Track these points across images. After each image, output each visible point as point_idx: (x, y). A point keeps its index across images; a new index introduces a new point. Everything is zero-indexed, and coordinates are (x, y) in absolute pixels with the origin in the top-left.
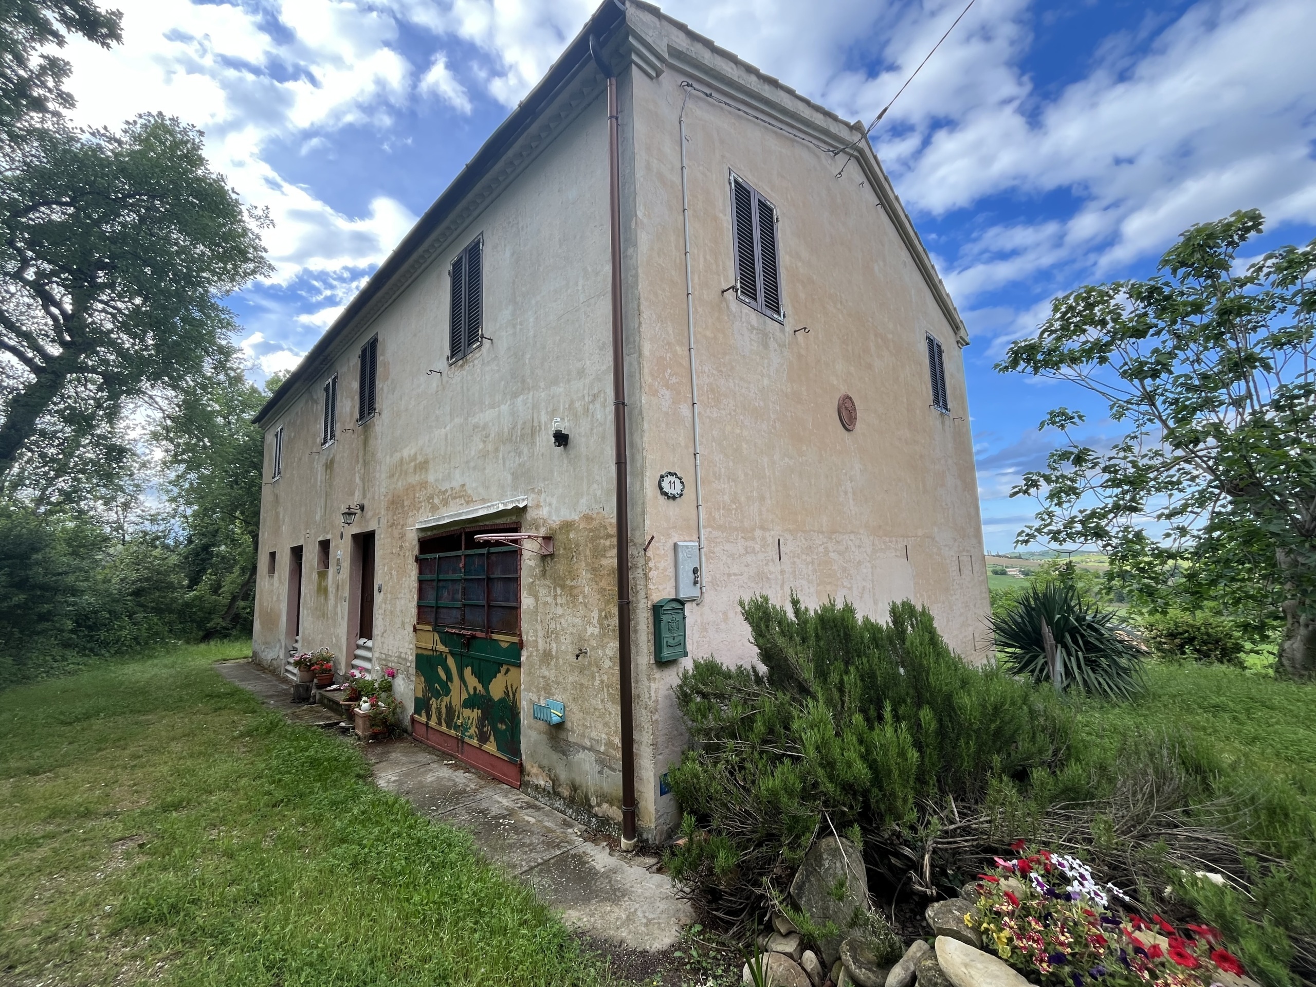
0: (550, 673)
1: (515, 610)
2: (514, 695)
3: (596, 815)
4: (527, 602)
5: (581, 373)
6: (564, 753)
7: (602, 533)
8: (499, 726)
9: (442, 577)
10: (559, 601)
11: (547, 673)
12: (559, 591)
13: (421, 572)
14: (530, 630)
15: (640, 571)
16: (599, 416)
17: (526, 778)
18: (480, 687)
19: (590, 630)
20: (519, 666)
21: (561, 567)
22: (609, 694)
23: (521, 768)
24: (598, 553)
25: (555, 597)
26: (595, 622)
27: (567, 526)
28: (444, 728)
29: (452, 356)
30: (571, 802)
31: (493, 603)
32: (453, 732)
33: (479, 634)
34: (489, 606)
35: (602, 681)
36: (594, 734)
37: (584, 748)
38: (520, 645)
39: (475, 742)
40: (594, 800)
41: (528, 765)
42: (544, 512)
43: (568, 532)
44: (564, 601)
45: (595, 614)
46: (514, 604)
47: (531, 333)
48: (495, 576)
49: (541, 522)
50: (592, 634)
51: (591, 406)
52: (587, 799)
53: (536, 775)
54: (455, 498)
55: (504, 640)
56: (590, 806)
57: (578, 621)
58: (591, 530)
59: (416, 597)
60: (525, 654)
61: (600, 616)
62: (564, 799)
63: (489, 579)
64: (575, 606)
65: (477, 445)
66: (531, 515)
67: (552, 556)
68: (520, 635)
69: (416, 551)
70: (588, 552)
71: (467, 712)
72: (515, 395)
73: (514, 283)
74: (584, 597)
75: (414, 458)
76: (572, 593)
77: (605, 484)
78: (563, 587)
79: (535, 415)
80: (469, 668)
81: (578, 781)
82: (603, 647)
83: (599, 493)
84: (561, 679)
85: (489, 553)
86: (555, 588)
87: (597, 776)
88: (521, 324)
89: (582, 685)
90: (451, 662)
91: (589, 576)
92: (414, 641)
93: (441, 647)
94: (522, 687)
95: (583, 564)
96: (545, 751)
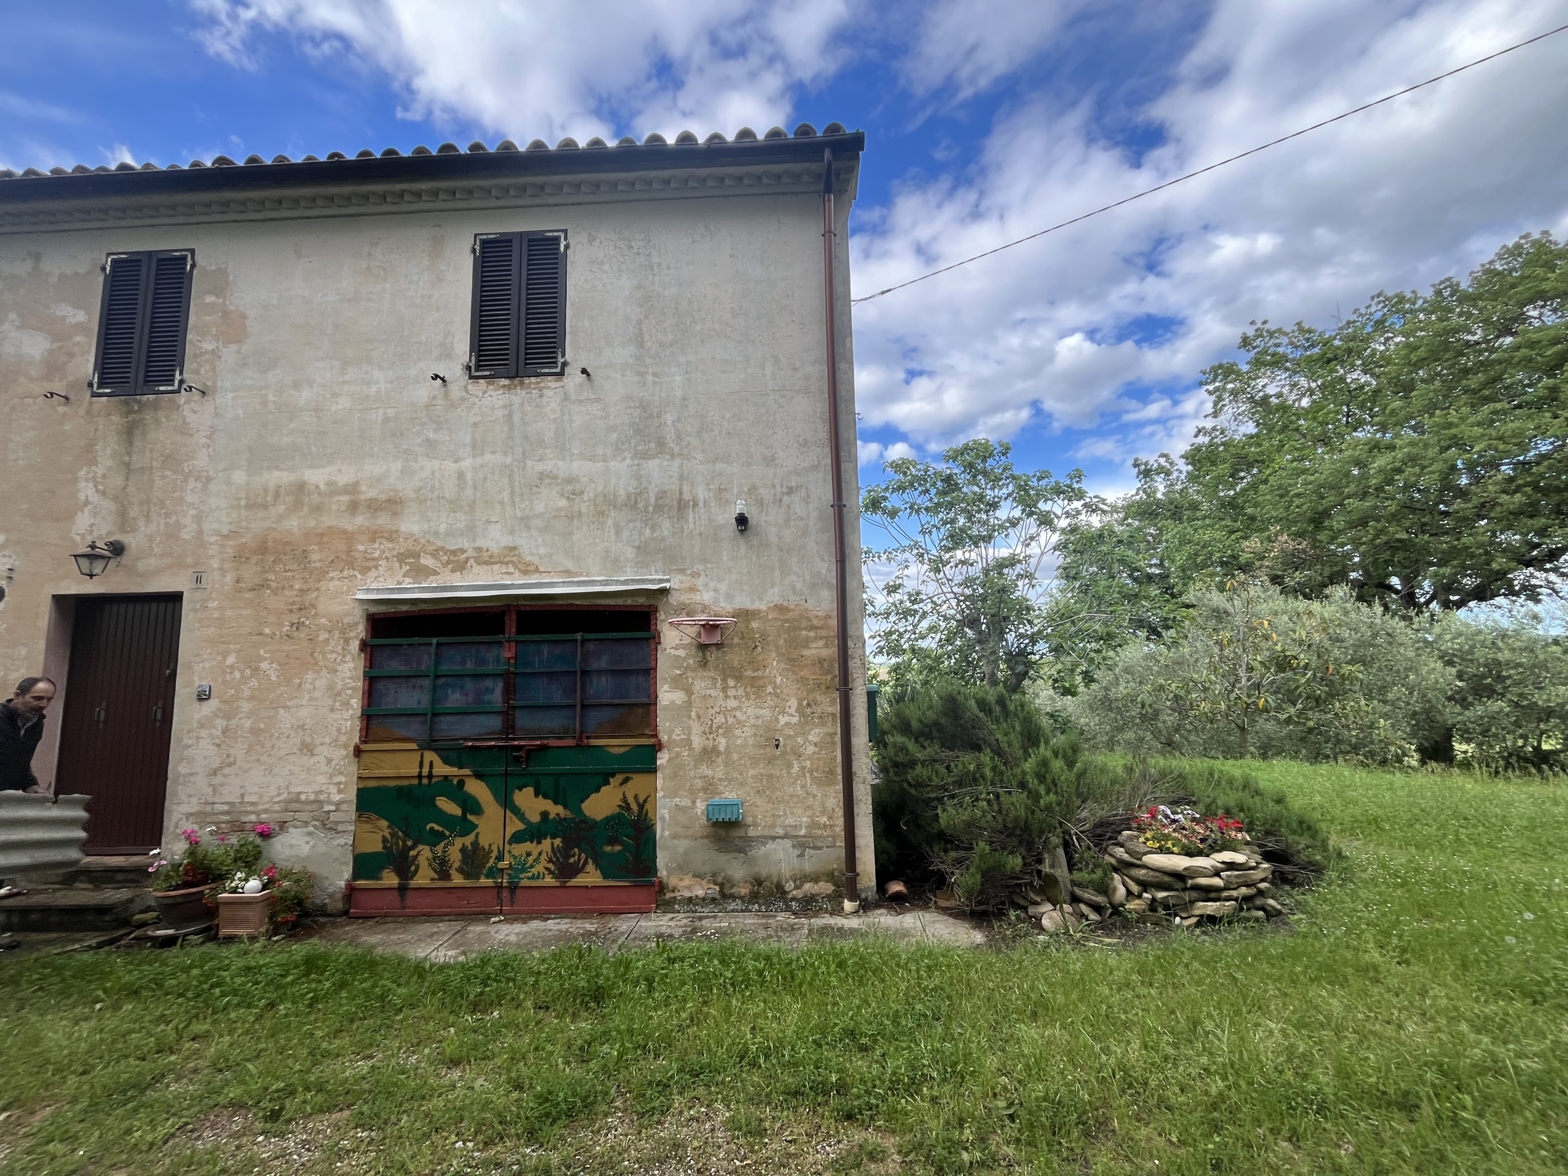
0: (718, 772)
1: (649, 705)
2: (641, 806)
3: (793, 899)
4: (667, 696)
5: (770, 461)
6: (741, 851)
7: (804, 623)
8: (608, 849)
9: (444, 668)
10: (731, 692)
11: (709, 772)
12: (731, 682)
13: (371, 663)
14: (667, 727)
15: (857, 661)
16: (798, 508)
17: (669, 895)
18: (556, 810)
19: (783, 720)
20: (654, 771)
21: (735, 657)
22: (813, 778)
23: (662, 888)
24: (796, 644)
25: (724, 689)
26: (792, 711)
27: (745, 615)
28: (458, 880)
29: (478, 367)
30: (754, 897)
31: (587, 702)
32: (484, 881)
33: (552, 743)
34: (583, 706)
35: (803, 768)
36: (790, 821)
37: (774, 838)
38: (657, 747)
39: (549, 881)
40: (789, 886)
41: (673, 881)
42: (707, 597)
43: (748, 621)
44: (741, 692)
45: (793, 703)
46: (645, 700)
47: (679, 393)
48: (595, 666)
49: (699, 608)
50: (787, 724)
51: (786, 498)
52: (780, 887)
53: (689, 888)
54: (487, 563)
55: (617, 745)
56: (785, 893)
57: (766, 712)
58: (787, 621)
59: (356, 704)
60: (662, 759)
61: (800, 704)
62: (742, 898)
63: (584, 673)
64: (758, 697)
65: (548, 500)
66: (674, 599)
67: (719, 646)
68: (655, 736)
69: (361, 630)
70: (781, 642)
71: (520, 849)
72: (645, 456)
73: (640, 322)
74: (775, 688)
75: (353, 488)
76: (756, 687)
77: (808, 578)
78: (738, 678)
79: (686, 488)
80: (529, 791)
81: (764, 872)
82: (804, 734)
83: (799, 585)
84: (736, 774)
85: (584, 641)
86: (724, 680)
87: (796, 861)
88: (655, 374)
89: (770, 776)
90: (477, 789)
91: (783, 665)
92: (353, 769)
93: (442, 769)
94: (660, 794)
95: (774, 655)
96: (708, 857)
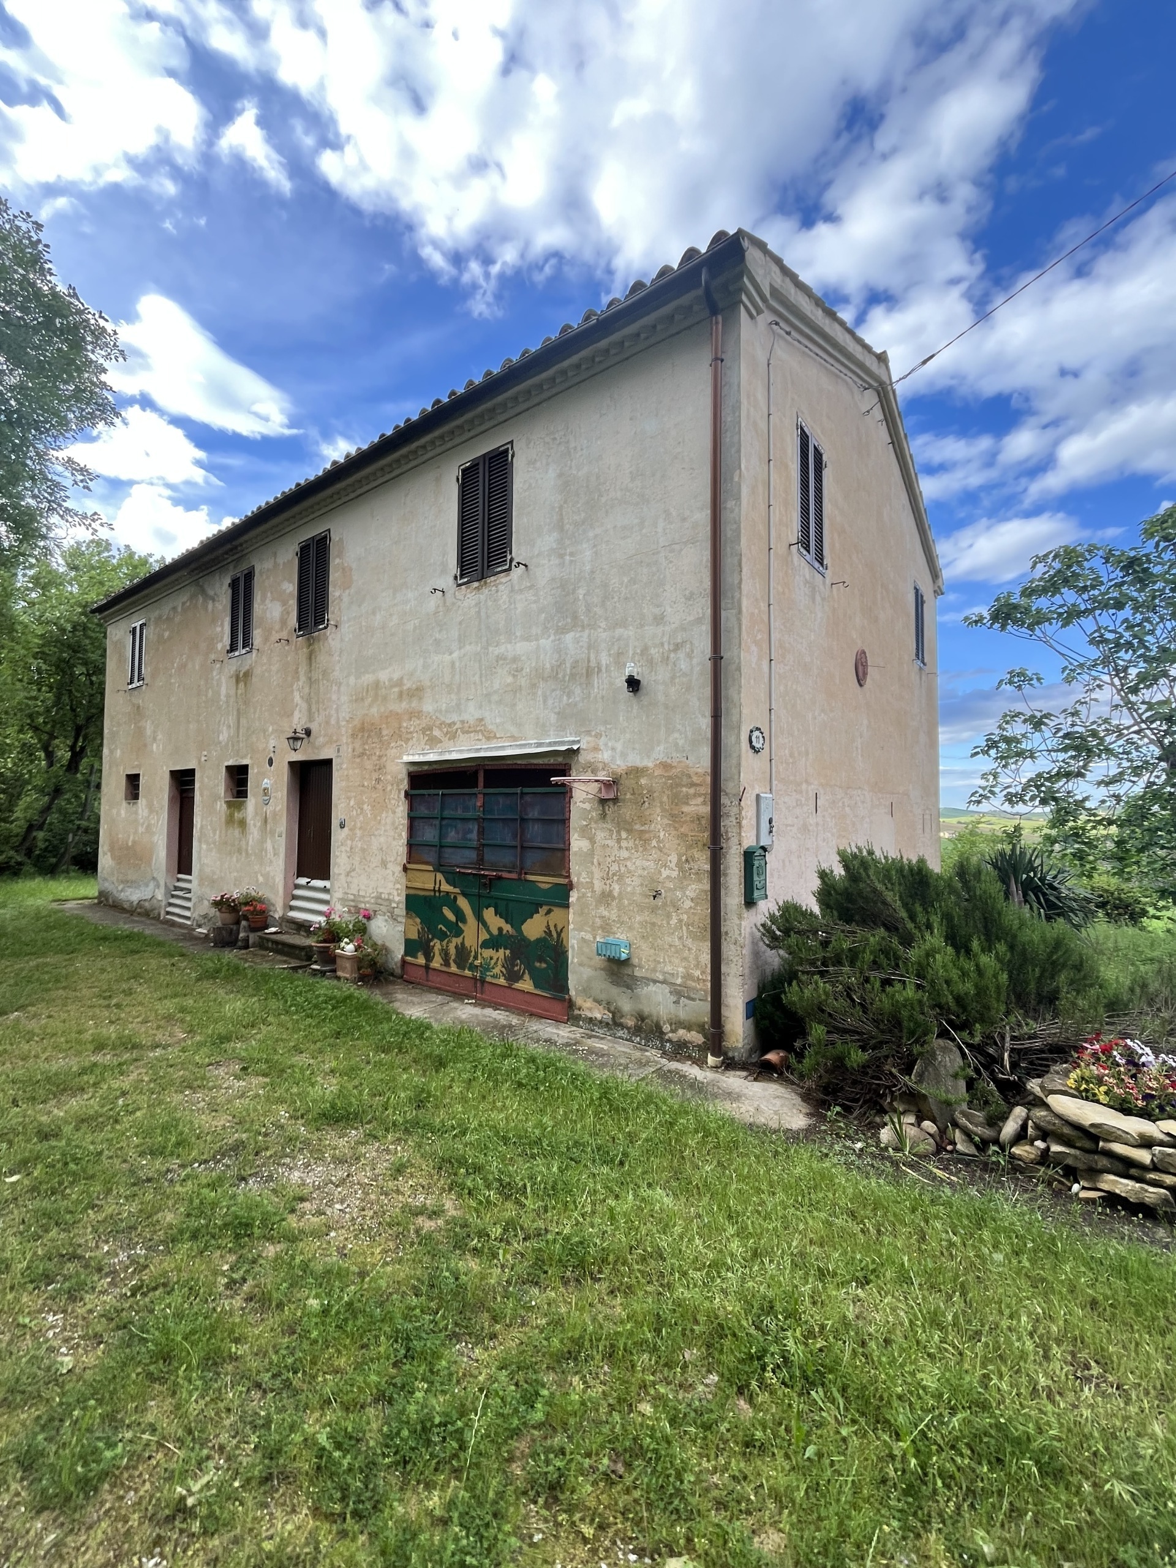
0: (613, 914)
1: (564, 850)
2: (559, 934)
3: (669, 1041)
4: (577, 844)
5: (659, 620)
6: (628, 987)
7: (685, 780)
8: (537, 964)
9: (446, 813)
10: (624, 844)
11: (606, 913)
12: (624, 835)
13: (411, 808)
14: (578, 871)
15: (733, 819)
16: (683, 665)
17: (576, 1012)
18: (507, 928)
19: (665, 873)
20: (567, 906)
21: (627, 811)
22: (689, 932)
23: (571, 1004)
24: (678, 800)
25: (619, 841)
26: (673, 865)
27: (637, 772)
28: (454, 968)
29: (462, 576)
30: (637, 1030)
31: (526, 844)
32: (467, 973)
33: (505, 875)
34: (522, 847)
35: (680, 921)
36: (668, 968)
37: (655, 982)
38: (570, 887)
39: (502, 981)
40: (666, 1028)
41: (579, 1001)
42: (605, 756)
43: (638, 778)
44: (631, 844)
45: (674, 858)
46: (561, 846)
47: (588, 568)
48: (530, 816)
49: (600, 766)
50: (668, 877)
51: (672, 655)
52: (658, 1027)
53: (590, 1009)
54: (468, 732)
55: (544, 881)
56: (662, 1033)
57: (651, 864)
58: (670, 778)
59: (404, 835)
60: (574, 897)
61: (679, 860)
62: (628, 1029)
63: (523, 820)
64: (645, 849)
65: (502, 678)
66: (582, 758)
67: (615, 800)
68: (568, 877)
69: (405, 785)
70: (665, 799)
71: (488, 953)
72: (562, 631)
73: (561, 507)
74: (659, 842)
75: (400, 683)
76: (643, 839)
77: (689, 734)
78: (629, 831)
79: (592, 656)
80: (492, 910)
81: (646, 1011)
82: (683, 889)
83: (681, 742)
84: (626, 919)
85: (522, 793)
86: (619, 832)
87: (672, 1006)
88: (572, 554)
89: (653, 924)
90: (463, 903)
91: (666, 821)
92: (404, 881)
93: (446, 887)
94: (571, 927)
95: (658, 810)
96: (603, 986)
